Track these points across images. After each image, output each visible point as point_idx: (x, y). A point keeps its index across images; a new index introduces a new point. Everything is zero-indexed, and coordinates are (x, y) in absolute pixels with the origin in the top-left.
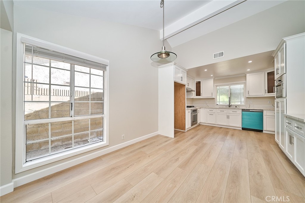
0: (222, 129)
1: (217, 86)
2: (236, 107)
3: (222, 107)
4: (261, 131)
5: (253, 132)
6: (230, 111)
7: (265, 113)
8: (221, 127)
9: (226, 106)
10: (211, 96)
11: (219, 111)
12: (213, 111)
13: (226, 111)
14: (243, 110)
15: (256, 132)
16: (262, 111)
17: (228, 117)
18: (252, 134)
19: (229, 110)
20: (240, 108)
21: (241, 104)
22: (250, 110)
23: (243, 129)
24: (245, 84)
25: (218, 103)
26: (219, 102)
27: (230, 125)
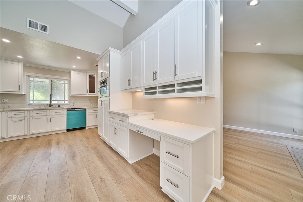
0: (40, 140)
1: (29, 77)
2: (59, 106)
3: (38, 107)
4: (84, 128)
5: (78, 131)
6: (52, 112)
7: (87, 111)
8: (38, 137)
9: (45, 106)
10: (17, 90)
11: (33, 114)
12: (23, 115)
13: (45, 113)
14: (68, 110)
15: (80, 130)
16: (85, 109)
17: (49, 120)
18: (78, 133)
19: (50, 111)
20: (65, 107)
21: (65, 102)
22: (76, 109)
23: (68, 130)
24: (69, 81)
25: (31, 102)
26: (34, 100)
27: (52, 130)
